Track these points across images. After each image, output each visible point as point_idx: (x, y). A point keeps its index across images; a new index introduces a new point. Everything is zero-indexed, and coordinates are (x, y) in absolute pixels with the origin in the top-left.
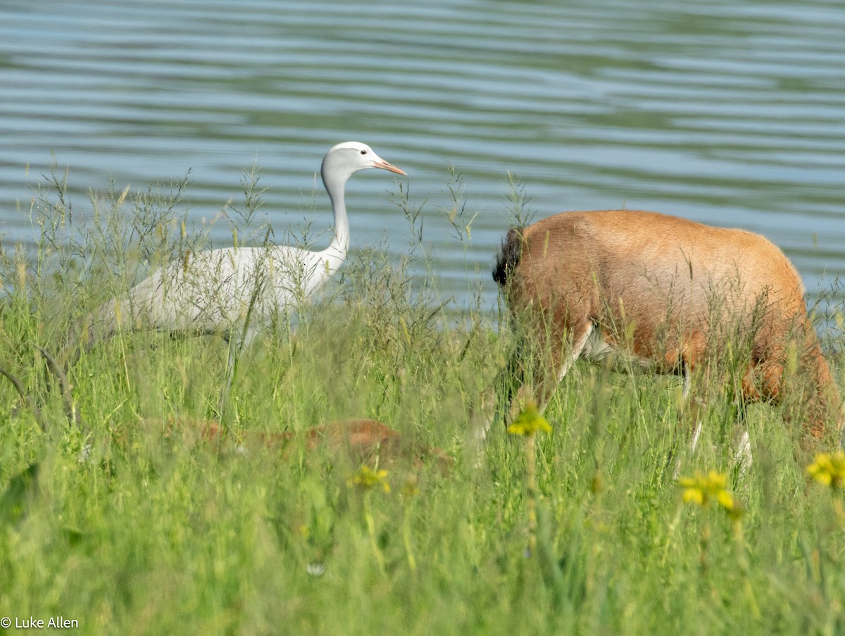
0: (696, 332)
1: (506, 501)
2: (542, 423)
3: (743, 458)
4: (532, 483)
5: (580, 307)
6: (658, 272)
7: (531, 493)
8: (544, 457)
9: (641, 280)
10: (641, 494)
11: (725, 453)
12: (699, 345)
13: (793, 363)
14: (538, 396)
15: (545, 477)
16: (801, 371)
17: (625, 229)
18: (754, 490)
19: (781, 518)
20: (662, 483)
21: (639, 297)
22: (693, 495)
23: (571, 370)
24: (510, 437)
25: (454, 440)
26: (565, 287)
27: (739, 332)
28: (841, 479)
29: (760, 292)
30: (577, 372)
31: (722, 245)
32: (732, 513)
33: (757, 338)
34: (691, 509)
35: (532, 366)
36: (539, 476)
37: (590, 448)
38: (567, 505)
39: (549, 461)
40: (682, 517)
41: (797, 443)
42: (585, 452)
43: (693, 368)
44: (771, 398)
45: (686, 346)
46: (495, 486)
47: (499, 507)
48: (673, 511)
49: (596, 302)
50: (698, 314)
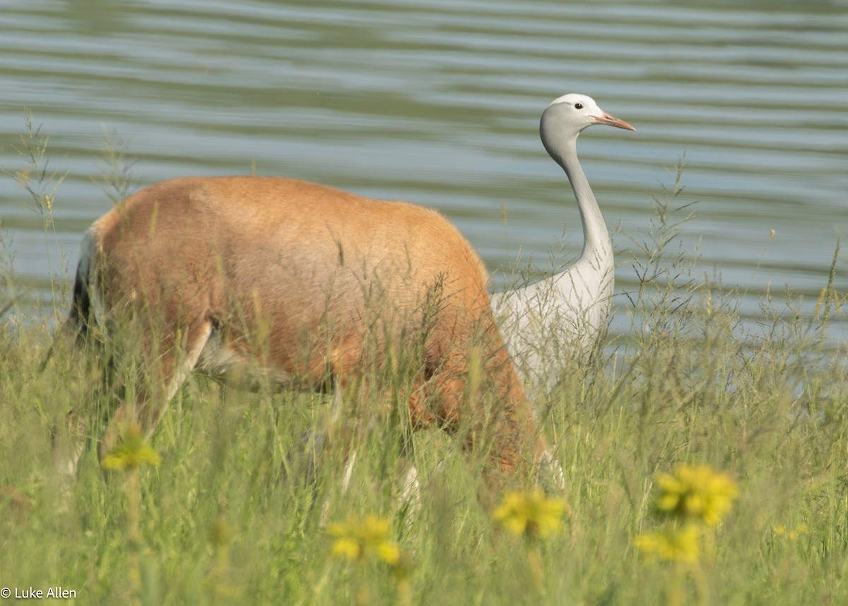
0: (348, 337)
1: (100, 554)
2: (148, 453)
3: (411, 499)
4: (135, 532)
5: (196, 303)
6: (297, 258)
7: (133, 546)
8: (151, 498)
9: (274, 269)
10: (277, 545)
11: (387, 492)
12: (352, 353)
13: (477, 376)
14: (143, 420)
15: (151, 525)
16: (485, 387)
17: (255, 202)
18: (425, 541)
19: (460, 577)
20: (305, 532)
21: (273, 290)
22: (347, 548)
23: (186, 385)
24: (106, 474)
25: (32, 477)
26: (176, 275)
27: (403, 334)
28: (537, 526)
29: (431, 283)
30: (194, 388)
31: (381, 223)
32: (398, 570)
33: (429, 342)
34: (344, 564)
35: (135, 379)
36: (143, 523)
37: (211, 486)
38: (180, 561)
39: (157, 503)
40: (331, 576)
41: (480, 480)
42: (204, 491)
43: (344, 383)
44: (448, 420)
45: (336, 353)
46: (85, 536)
47: (92, 565)
48: (319, 569)
49: (216, 297)
50: (351, 312)
